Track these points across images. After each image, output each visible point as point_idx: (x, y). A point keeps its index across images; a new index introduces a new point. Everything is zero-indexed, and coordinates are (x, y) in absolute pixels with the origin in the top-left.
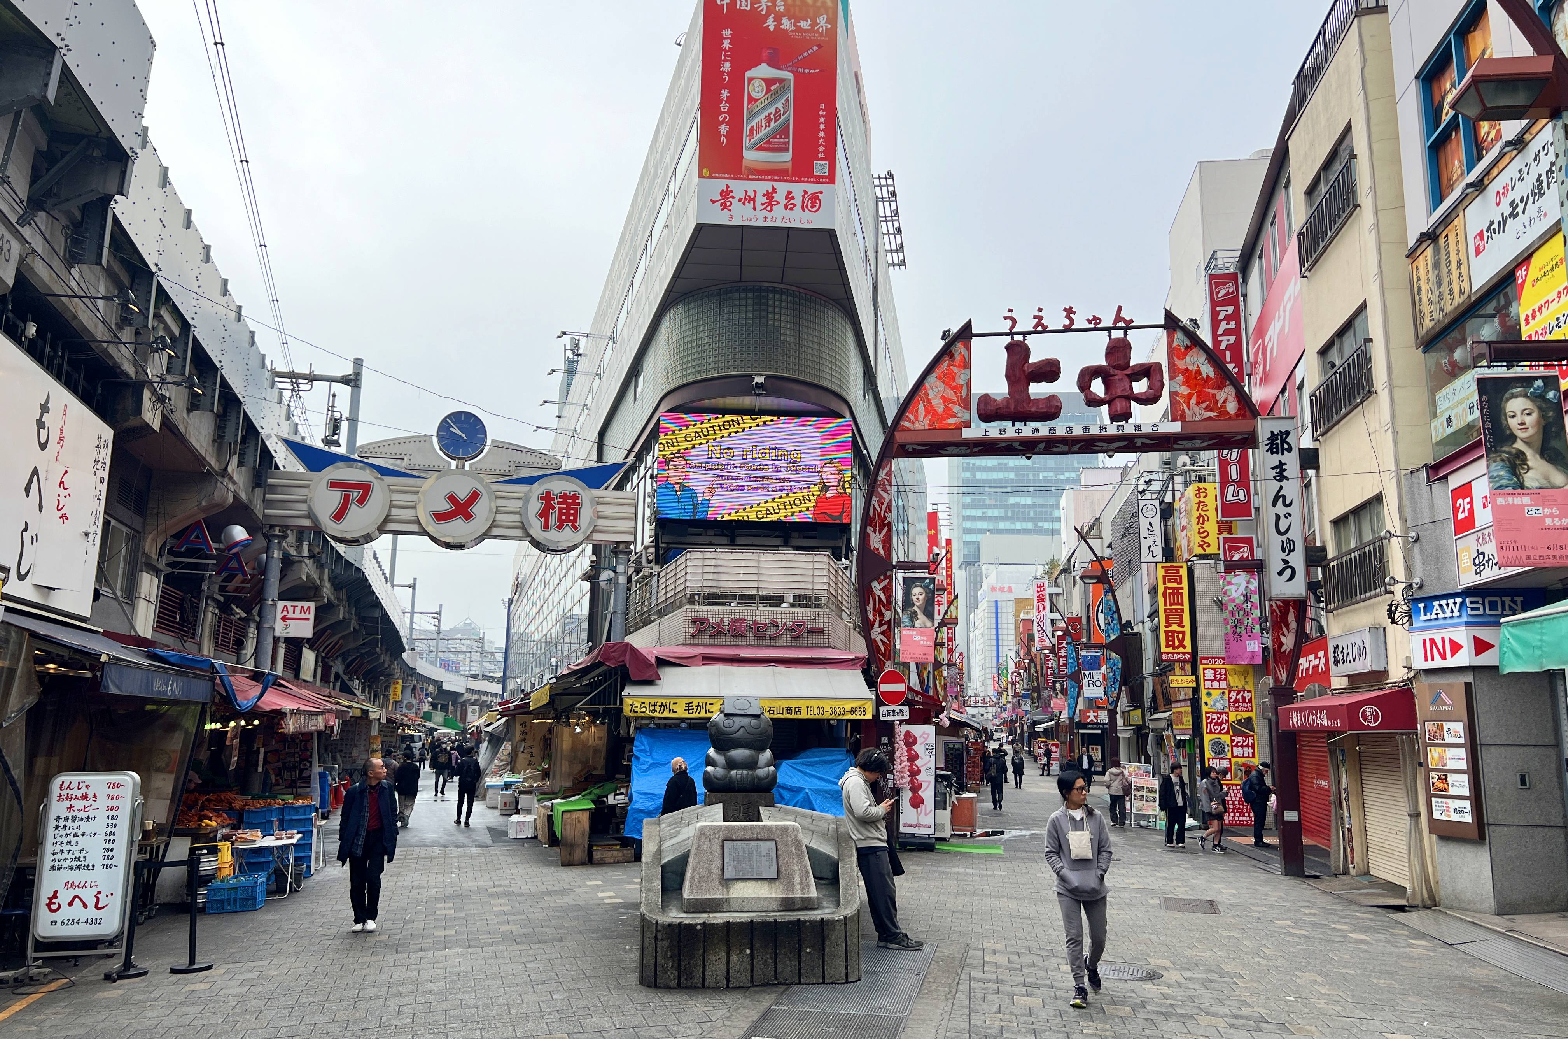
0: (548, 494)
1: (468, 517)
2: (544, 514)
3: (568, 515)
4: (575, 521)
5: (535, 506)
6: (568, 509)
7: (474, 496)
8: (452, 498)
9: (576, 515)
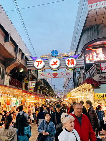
0: (68, 60)
1: (56, 64)
2: (68, 63)
3: (72, 63)
4: (74, 63)
5: (67, 62)
6: (72, 62)
7: (57, 61)
8: (54, 62)
9: (73, 63)
